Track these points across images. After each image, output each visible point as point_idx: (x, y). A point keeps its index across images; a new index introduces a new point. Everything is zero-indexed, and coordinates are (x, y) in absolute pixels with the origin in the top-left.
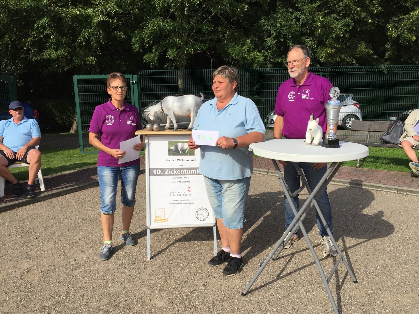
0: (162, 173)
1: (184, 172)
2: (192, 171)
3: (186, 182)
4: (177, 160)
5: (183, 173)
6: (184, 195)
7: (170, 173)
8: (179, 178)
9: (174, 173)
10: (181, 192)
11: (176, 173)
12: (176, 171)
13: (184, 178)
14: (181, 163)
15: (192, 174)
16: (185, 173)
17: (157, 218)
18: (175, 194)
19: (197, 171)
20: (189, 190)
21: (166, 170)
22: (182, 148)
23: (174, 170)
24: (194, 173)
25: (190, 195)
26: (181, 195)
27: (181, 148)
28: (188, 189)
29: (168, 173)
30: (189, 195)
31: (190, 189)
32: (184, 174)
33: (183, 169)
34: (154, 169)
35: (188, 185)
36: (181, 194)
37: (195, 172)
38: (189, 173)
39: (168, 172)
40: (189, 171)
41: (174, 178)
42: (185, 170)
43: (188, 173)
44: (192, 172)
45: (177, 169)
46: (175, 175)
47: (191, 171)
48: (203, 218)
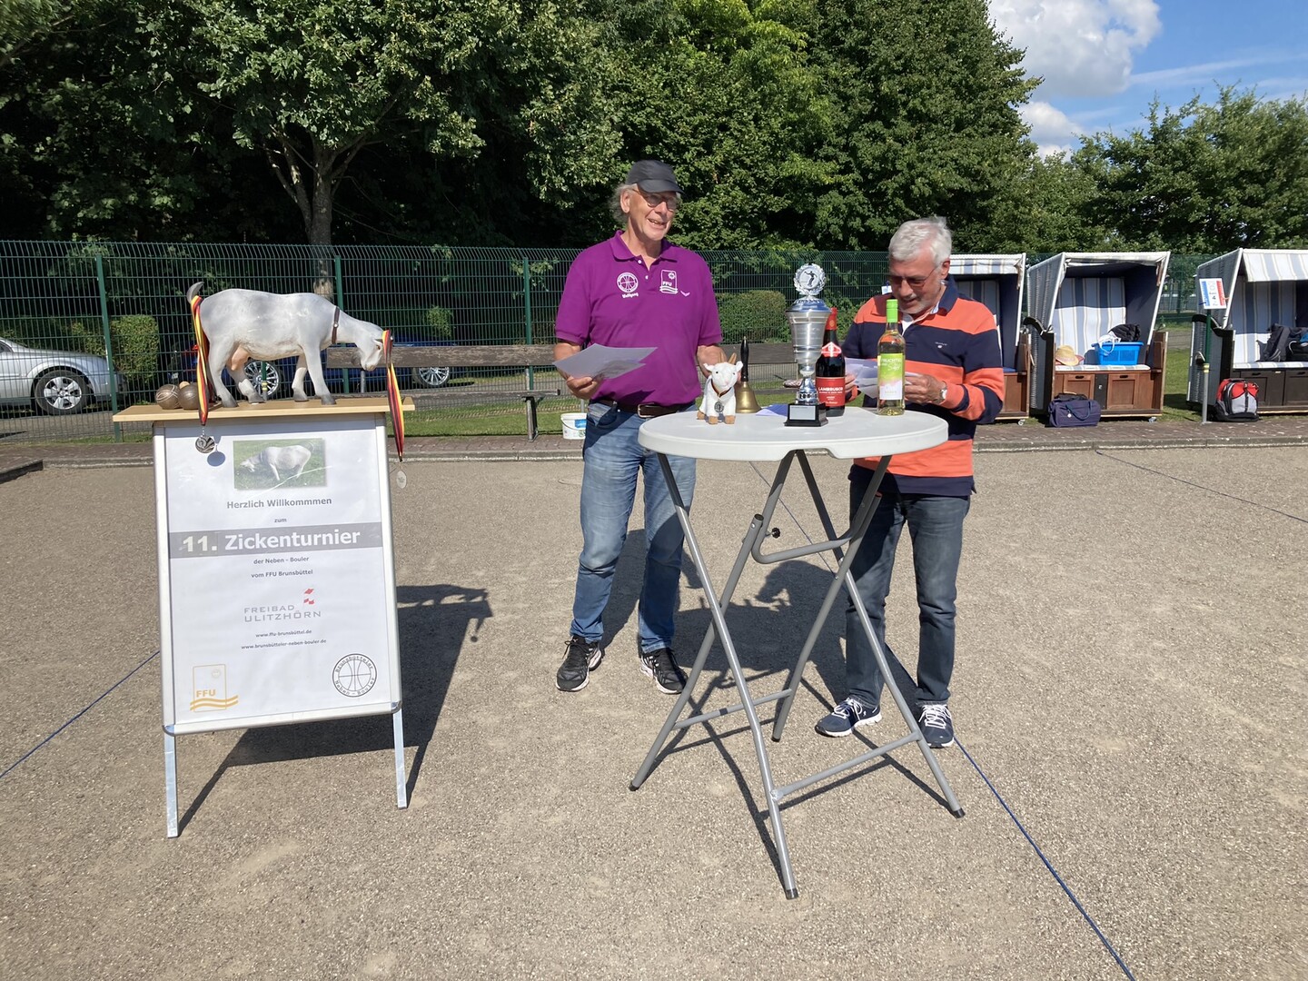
0: (214, 548)
1: (292, 540)
2: (320, 536)
3: (297, 573)
4: (266, 504)
5: (289, 545)
6: (292, 616)
7: (241, 547)
8: (275, 561)
9: (258, 547)
10: (283, 608)
11: (264, 546)
12: (264, 538)
13: (292, 560)
14: (277, 511)
15: (320, 547)
16: (296, 544)
17: (201, 696)
18: (260, 616)
19: (337, 535)
21: (227, 537)
22: (282, 463)
23: (257, 535)
24: (324, 543)
25: (312, 615)
26: (282, 617)
27: (280, 462)
29: (236, 548)
30: (307, 614)
32: (293, 549)
33: (289, 531)
34: (185, 535)
35: (306, 582)
36: (283, 612)
37: (328, 538)
38: (310, 543)
39: (236, 543)
40: (309, 536)
41: (256, 562)
42: (295, 536)
43: (304, 544)
44: (320, 540)
45: (265, 533)
46: (261, 551)
47: (316, 537)
48: (358, 687)
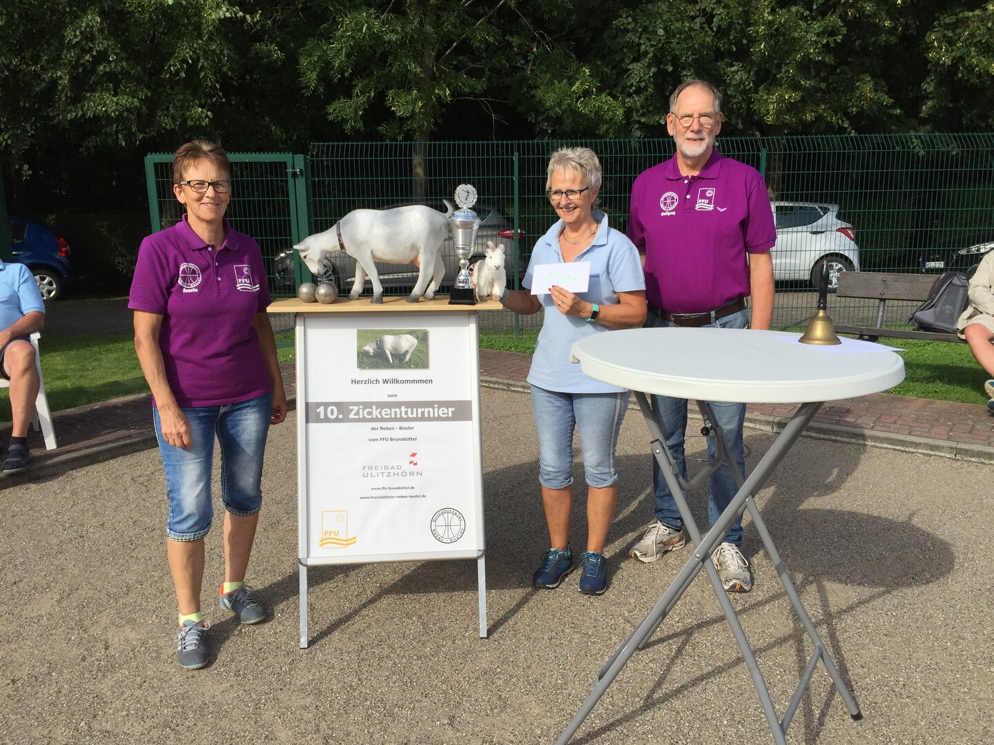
0: (341, 416)
1: (401, 412)
2: (423, 410)
3: (404, 439)
4: (381, 382)
5: (398, 416)
6: (400, 474)
7: (361, 417)
8: (387, 429)
9: (374, 416)
10: (393, 467)
11: (379, 416)
12: (379, 410)
13: (400, 428)
14: (391, 388)
15: (423, 419)
16: (404, 416)
17: (328, 536)
18: (374, 472)
19: (436, 410)
20: (414, 462)
21: (351, 408)
22: (395, 349)
23: (374, 407)
24: (426, 416)
25: (415, 474)
26: (392, 474)
27: (393, 347)
28: (412, 459)
29: (357, 417)
30: (412, 474)
31: (414, 459)
32: (401, 419)
33: (398, 405)
34: (318, 405)
35: (409, 447)
36: (392, 471)
37: (429, 412)
38: (415, 415)
39: (357, 413)
40: (415, 410)
41: (373, 429)
42: (403, 409)
43: (410, 416)
44: (423, 413)
45: (381, 405)
46: (377, 420)
47: (420, 410)
48: (451, 536)
